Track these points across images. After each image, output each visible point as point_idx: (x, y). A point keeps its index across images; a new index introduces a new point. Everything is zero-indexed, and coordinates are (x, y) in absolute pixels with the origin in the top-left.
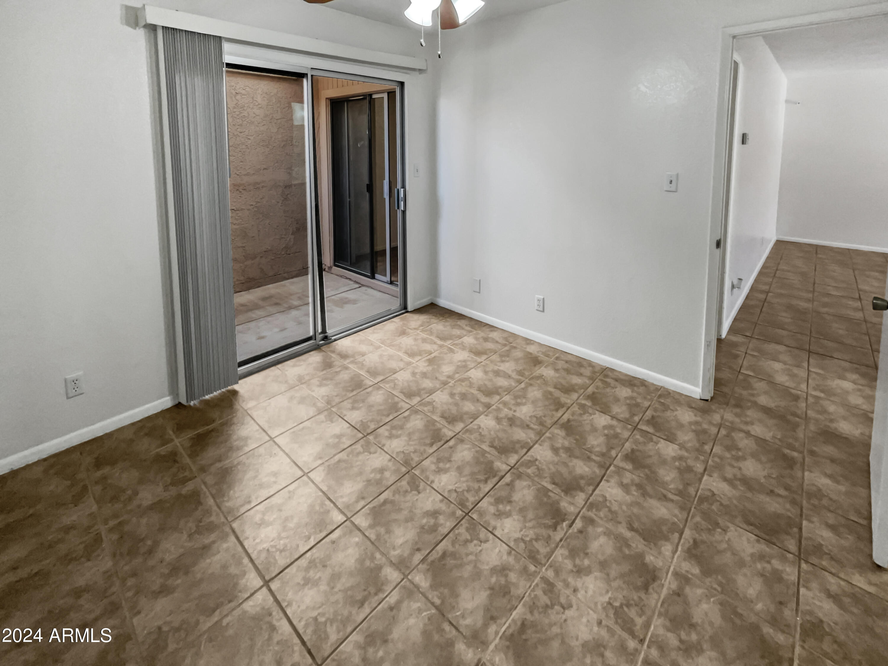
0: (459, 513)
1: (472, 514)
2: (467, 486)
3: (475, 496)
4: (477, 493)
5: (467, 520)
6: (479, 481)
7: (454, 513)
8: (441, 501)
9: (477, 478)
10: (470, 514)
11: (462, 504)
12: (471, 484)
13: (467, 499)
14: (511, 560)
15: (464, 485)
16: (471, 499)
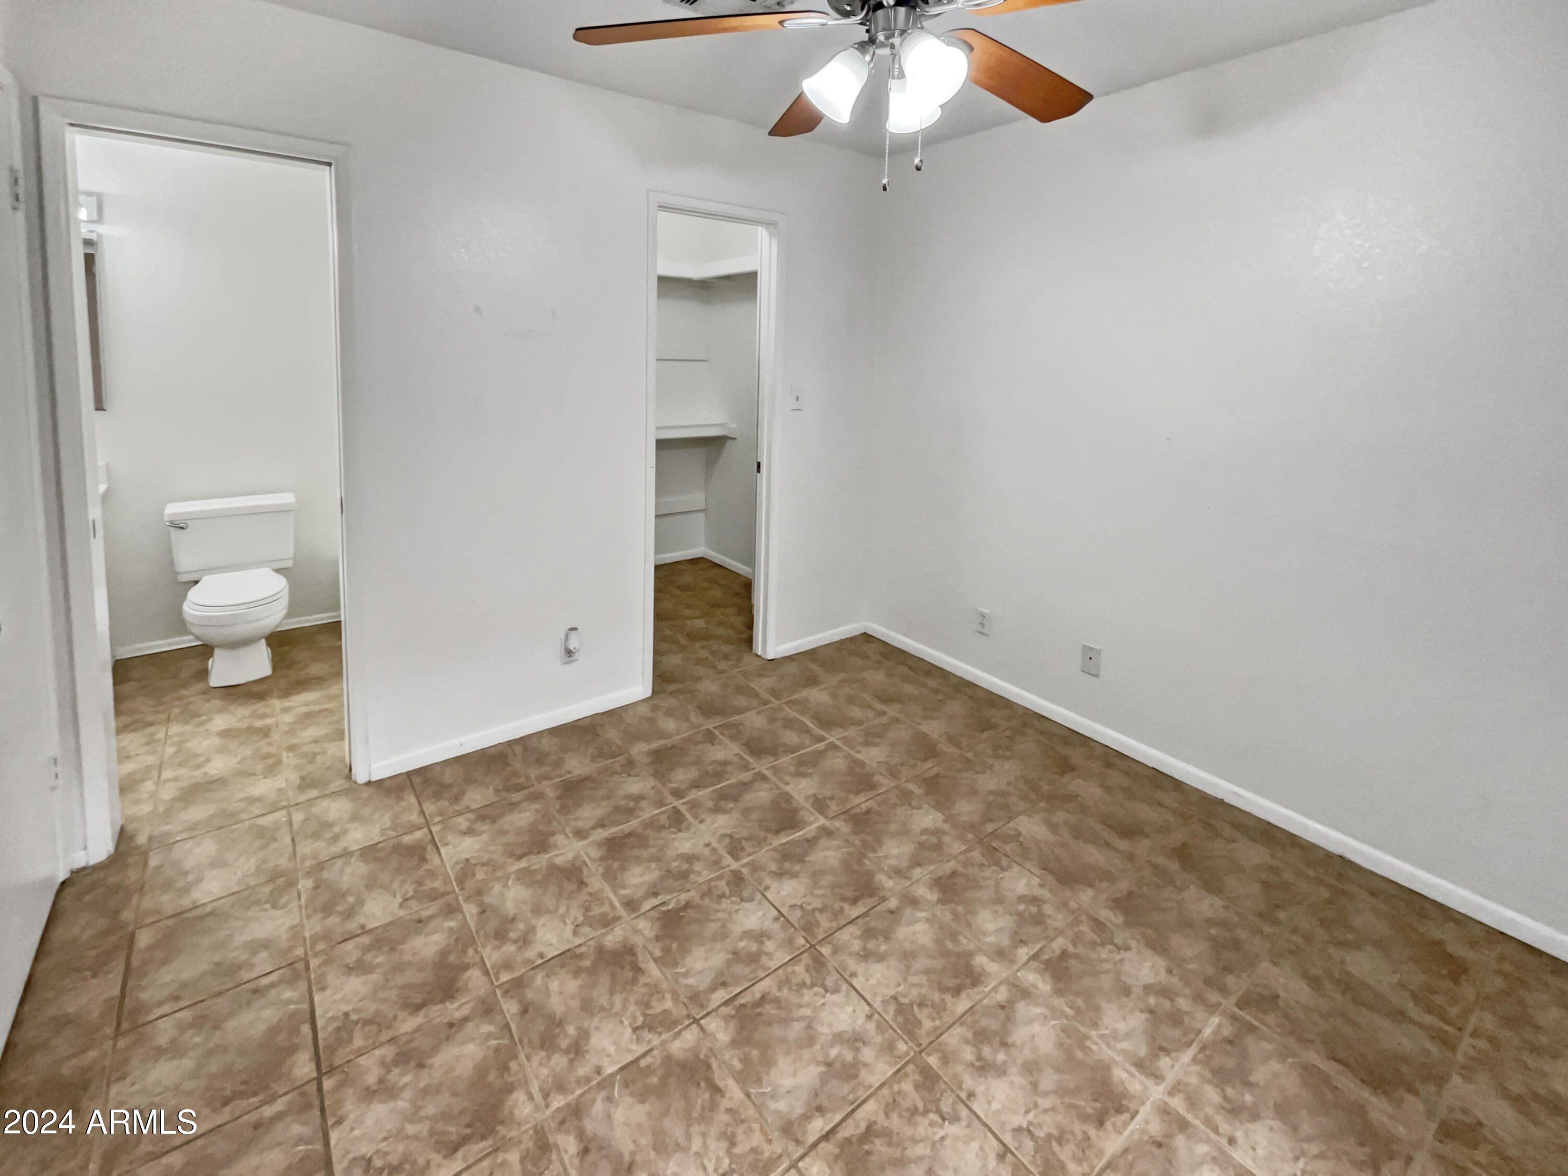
0: (825, 950)
1: (804, 946)
2: (802, 996)
3: (793, 972)
4: (787, 978)
5: (815, 937)
6: (777, 1001)
7: (835, 951)
8: (854, 975)
9: (779, 1008)
10: (808, 945)
11: (819, 963)
12: (795, 999)
13: (807, 969)
14: (768, 881)
15: (806, 999)
16: (800, 971)
